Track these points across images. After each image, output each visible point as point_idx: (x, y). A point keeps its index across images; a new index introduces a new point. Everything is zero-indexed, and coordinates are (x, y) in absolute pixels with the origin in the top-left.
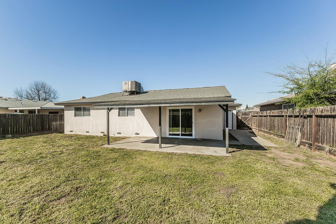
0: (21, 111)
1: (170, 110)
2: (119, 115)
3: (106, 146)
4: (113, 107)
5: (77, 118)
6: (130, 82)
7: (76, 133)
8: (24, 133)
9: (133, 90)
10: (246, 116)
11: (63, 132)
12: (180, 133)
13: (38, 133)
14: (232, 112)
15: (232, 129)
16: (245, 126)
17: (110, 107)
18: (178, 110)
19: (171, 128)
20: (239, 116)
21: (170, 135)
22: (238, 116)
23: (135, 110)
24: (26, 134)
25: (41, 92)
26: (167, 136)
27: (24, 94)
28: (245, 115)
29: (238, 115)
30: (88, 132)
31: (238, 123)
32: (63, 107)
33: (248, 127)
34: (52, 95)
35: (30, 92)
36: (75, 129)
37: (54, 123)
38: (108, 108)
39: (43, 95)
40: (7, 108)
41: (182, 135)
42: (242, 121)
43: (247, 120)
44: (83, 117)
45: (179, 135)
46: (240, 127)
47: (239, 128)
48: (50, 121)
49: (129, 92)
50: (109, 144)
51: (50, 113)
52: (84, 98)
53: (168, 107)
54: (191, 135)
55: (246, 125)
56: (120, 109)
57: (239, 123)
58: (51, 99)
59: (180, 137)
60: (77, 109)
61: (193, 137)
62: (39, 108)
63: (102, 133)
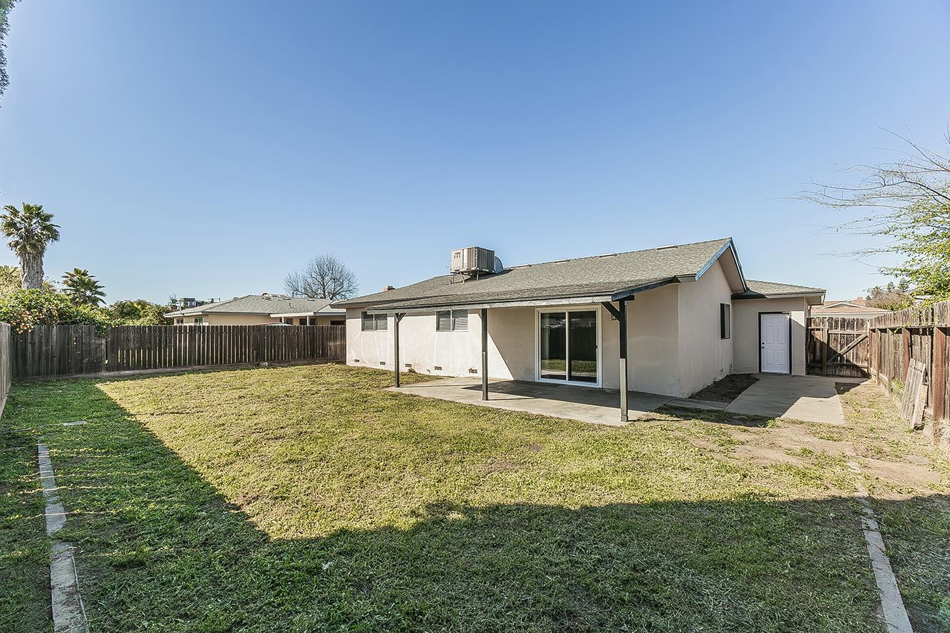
0: (289, 320)
1: (543, 316)
2: (438, 329)
3: (394, 390)
4: (405, 311)
5: (367, 333)
6: (466, 251)
7: (363, 365)
8: (285, 362)
9: (473, 269)
10: (849, 331)
11: (344, 363)
12: (566, 373)
13: (306, 362)
14: (788, 317)
15: (788, 372)
16: (842, 366)
17: (400, 312)
18: (562, 316)
19: (547, 361)
20: (817, 330)
21: (543, 377)
22: (813, 330)
23: (469, 315)
24: (289, 362)
25: (327, 278)
26: (537, 380)
27: (301, 285)
28: (842, 326)
29: (813, 327)
30: (384, 363)
31: (814, 353)
32: (345, 310)
33: (857, 368)
34: (345, 285)
35: (310, 280)
36: (363, 355)
37: (331, 344)
38: (397, 314)
39: (331, 286)
40: (269, 314)
41: (571, 378)
42: (829, 348)
43: (851, 345)
44: (375, 332)
45: (563, 377)
46: (821, 369)
47: (817, 370)
48: (325, 339)
49: (469, 272)
50: (398, 386)
51: (333, 323)
52: (390, 289)
53: (538, 309)
54: (594, 380)
55: (848, 361)
56: (440, 315)
57: (818, 354)
58: (343, 293)
59: (566, 382)
60: (366, 316)
61: (599, 385)
62: (312, 314)
63: (407, 365)
